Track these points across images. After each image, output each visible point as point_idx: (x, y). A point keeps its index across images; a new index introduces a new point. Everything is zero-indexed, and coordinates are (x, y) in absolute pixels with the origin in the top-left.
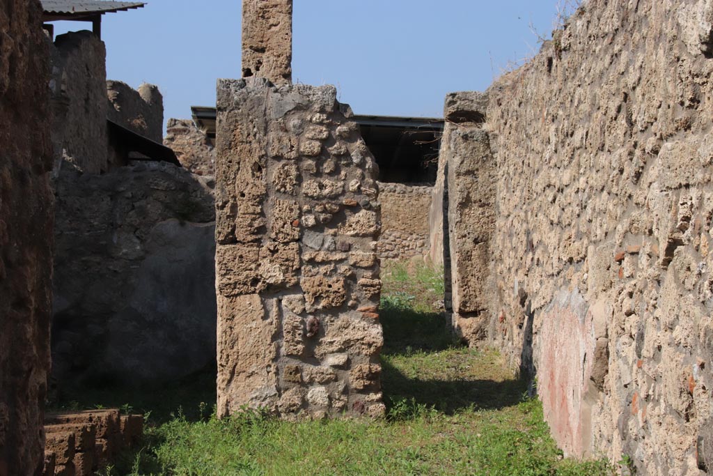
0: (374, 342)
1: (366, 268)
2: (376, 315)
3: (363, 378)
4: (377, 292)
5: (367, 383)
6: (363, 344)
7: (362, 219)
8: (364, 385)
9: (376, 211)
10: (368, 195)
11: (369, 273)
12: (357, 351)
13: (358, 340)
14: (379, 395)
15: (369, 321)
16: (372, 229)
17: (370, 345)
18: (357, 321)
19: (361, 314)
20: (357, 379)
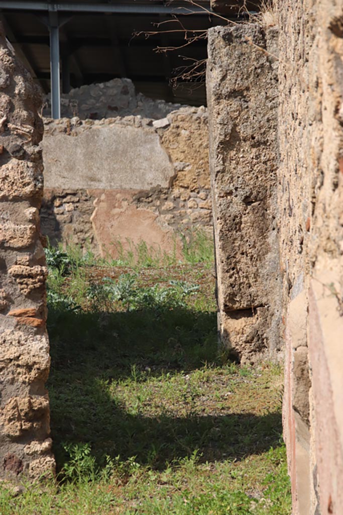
0: (35, 363)
1: (20, 249)
2: (37, 321)
3: (19, 419)
4: (38, 285)
5: (27, 425)
6: (18, 366)
7: (11, 174)
8: (21, 430)
9: (33, 161)
10: (21, 136)
11: (25, 257)
12: (10, 377)
13: (11, 360)
14: (46, 444)
15: (27, 331)
16: (28, 189)
17: (29, 368)
18: (8, 331)
19: (15, 320)
20: (10, 420)
